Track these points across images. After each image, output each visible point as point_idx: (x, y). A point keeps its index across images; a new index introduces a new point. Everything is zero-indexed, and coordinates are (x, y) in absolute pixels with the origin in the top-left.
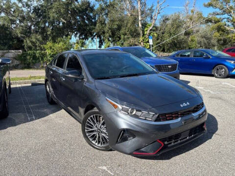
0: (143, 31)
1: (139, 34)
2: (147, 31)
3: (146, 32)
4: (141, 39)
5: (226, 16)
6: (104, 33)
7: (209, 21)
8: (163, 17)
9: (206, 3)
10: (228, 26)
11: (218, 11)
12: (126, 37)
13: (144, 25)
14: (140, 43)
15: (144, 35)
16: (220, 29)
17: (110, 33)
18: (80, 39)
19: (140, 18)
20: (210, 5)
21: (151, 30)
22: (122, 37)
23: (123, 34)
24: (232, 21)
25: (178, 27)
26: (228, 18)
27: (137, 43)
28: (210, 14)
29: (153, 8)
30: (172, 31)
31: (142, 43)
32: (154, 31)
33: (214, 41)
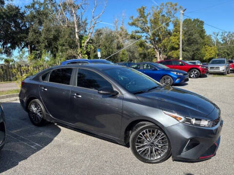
0: (81, 43)
1: (77, 46)
2: (84, 43)
3: (83, 45)
4: (79, 50)
5: (145, 34)
6: (38, 42)
7: (133, 37)
8: (97, 31)
9: (130, 23)
10: (147, 42)
11: (139, 29)
12: (64, 48)
13: (81, 37)
14: (78, 55)
15: (81, 46)
16: (142, 45)
17: (46, 44)
18: (4, 47)
19: (76, 30)
20: (133, 24)
21: (88, 43)
22: (60, 48)
23: (61, 45)
24: (150, 39)
25: (112, 41)
26: (146, 36)
27: (75, 55)
28: (132, 32)
29: (87, 22)
30: (107, 44)
31: (80, 55)
32: (91, 43)
33: (136, 55)
